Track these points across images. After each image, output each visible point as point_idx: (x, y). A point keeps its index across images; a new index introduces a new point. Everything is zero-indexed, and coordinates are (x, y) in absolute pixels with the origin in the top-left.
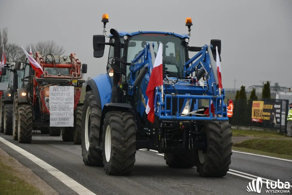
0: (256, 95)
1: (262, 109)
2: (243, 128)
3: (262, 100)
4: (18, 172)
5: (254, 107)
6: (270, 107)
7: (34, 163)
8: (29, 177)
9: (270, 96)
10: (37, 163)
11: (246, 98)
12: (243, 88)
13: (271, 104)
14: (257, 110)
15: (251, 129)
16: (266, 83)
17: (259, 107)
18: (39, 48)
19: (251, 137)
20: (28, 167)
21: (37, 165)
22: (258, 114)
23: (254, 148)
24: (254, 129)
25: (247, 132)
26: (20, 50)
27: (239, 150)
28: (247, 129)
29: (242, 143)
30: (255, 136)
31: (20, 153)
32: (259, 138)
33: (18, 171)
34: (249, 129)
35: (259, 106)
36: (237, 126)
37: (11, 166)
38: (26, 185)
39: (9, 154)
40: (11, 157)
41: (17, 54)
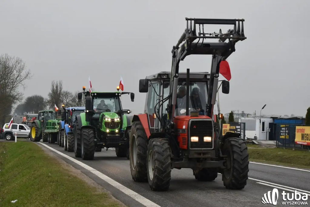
0: (225, 120)
1: (229, 129)
3: (228, 123)
4: (72, 172)
5: (224, 128)
6: (234, 128)
8: (79, 175)
9: (234, 120)
13: (234, 126)
14: (225, 130)
16: (231, 112)
17: (227, 128)
20: (78, 169)
22: (226, 132)
26: (71, 95)
37: (68, 169)
38: (77, 179)
39: (66, 162)
40: (68, 164)
41: (69, 97)
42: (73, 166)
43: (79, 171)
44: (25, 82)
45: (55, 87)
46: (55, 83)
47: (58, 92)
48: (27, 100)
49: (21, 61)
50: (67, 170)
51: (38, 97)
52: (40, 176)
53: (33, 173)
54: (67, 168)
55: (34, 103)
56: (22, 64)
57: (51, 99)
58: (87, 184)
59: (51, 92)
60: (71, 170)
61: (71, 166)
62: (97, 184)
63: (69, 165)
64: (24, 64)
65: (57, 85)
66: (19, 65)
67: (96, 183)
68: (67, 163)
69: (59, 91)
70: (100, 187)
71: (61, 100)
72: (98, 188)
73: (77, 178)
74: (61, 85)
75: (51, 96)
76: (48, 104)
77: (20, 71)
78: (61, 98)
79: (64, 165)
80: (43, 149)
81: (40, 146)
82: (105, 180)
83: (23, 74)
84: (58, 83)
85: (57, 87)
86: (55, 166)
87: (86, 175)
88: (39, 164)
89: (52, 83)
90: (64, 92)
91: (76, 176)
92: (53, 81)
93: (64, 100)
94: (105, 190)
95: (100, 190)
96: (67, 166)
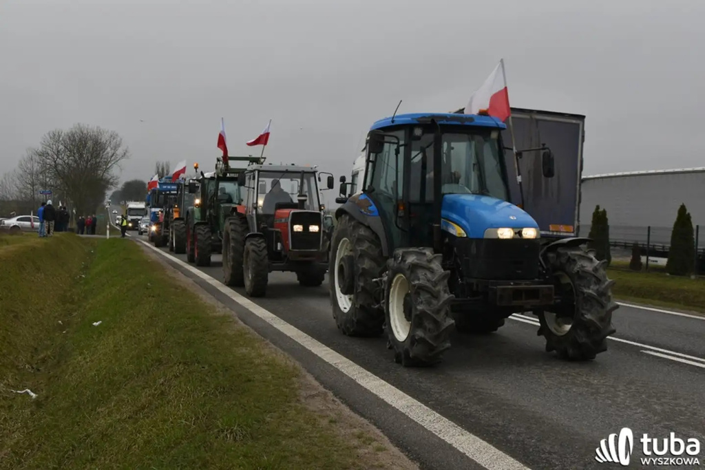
43: (190, 281)
44: (123, 162)
45: (160, 170)
46: (161, 164)
48: (124, 186)
49: (117, 135)
50: (174, 279)
51: (139, 181)
52: (135, 287)
53: (126, 281)
54: (174, 275)
55: (134, 189)
56: (119, 139)
58: (202, 300)
60: (180, 279)
61: (180, 273)
63: (177, 271)
64: (121, 139)
65: (163, 167)
66: (115, 141)
67: (214, 299)
68: (174, 268)
70: (220, 304)
72: (218, 306)
73: (189, 291)
74: (168, 166)
77: (115, 148)
79: (170, 272)
80: (144, 248)
81: (138, 244)
83: (120, 151)
84: (165, 164)
85: (163, 169)
86: (158, 272)
87: (200, 285)
91: (186, 288)
94: (228, 309)
95: (221, 310)
96: (175, 272)
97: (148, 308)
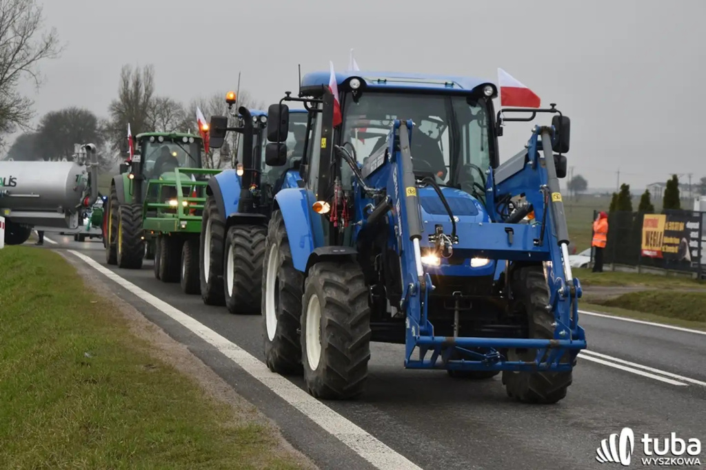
0: (652, 202)
1: (662, 230)
2: (625, 269)
3: (662, 213)
4: (161, 350)
5: (646, 226)
6: (679, 226)
7: (195, 334)
8: (181, 360)
9: (679, 204)
10: (199, 335)
11: (631, 209)
12: (625, 188)
13: (680, 222)
14: (652, 233)
15: (640, 270)
16: (671, 179)
17: (656, 227)
18: (216, 106)
19: (637, 287)
20: (180, 342)
21: (200, 338)
22: (654, 240)
23: (642, 310)
24: (645, 271)
25: (630, 277)
26: (178, 110)
27: (607, 312)
28: (632, 270)
29: (619, 299)
30: (647, 285)
31: (168, 316)
32: (655, 289)
33: (162, 348)
34: (636, 270)
35: (655, 224)
36: (611, 265)
37: (149, 339)
38: (174, 374)
39: (146, 317)
40: (151, 323)
41: (173, 117)
42: (165, 331)
43: (183, 348)
45: (131, 86)
46: (133, 73)
47: (141, 101)
48: (45, 122)
50: (145, 343)
51: (80, 112)
52: (55, 359)
53: (36, 347)
54: (146, 336)
55: (68, 130)
56: (34, 10)
57: (117, 121)
58: (204, 393)
59: (119, 100)
60: (156, 344)
61: (161, 331)
62: (236, 395)
63: (155, 326)
64: (39, 10)
65: (138, 79)
66: (23, 14)
67: (232, 391)
68: (150, 319)
69: (143, 95)
70: (246, 405)
71: (149, 126)
72: (239, 408)
73: (176, 371)
74: (151, 79)
75: (120, 112)
76: (108, 134)
78: (148, 118)
79: (139, 327)
80: (84, 271)
81: (71, 260)
82: (263, 382)
83: (36, 40)
84: (142, 73)
85: (137, 84)
86: (110, 329)
87: (203, 360)
88: (57, 321)
89: (123, 73)
90: (158, 101)
91: (171, 365)
92: (127, 66)
93: (159, 127)
94: (261, 414)
95: (244, 416)
96: (148, 329)
97: (80, 407)
